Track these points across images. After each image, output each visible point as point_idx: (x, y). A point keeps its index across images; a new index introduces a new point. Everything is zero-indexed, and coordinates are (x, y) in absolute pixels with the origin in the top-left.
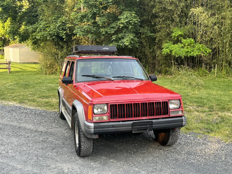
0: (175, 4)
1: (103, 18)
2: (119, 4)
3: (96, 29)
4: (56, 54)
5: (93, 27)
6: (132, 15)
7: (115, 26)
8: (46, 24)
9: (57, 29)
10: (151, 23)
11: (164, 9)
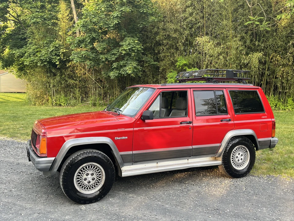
0: (179, 31)
1: (103, 44)
2: (121, 29)
3: (95, 55)
4: (47, 82)
5: (92, 53)
6: (134, 42)
7: (116, 52)
8: (37, 48)
9: (49, 54)
10: (154, 51)
11: (169, 37)
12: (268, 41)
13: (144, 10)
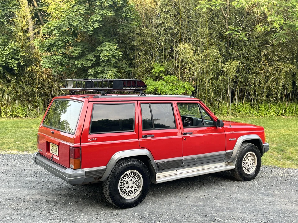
1: (78, 49)
2: (98, 34)
6: (114, 47)
7: (93, 58)
9: (5, 57)
11: (145, 43)
12: (241, 50)
13: (128, 15)
